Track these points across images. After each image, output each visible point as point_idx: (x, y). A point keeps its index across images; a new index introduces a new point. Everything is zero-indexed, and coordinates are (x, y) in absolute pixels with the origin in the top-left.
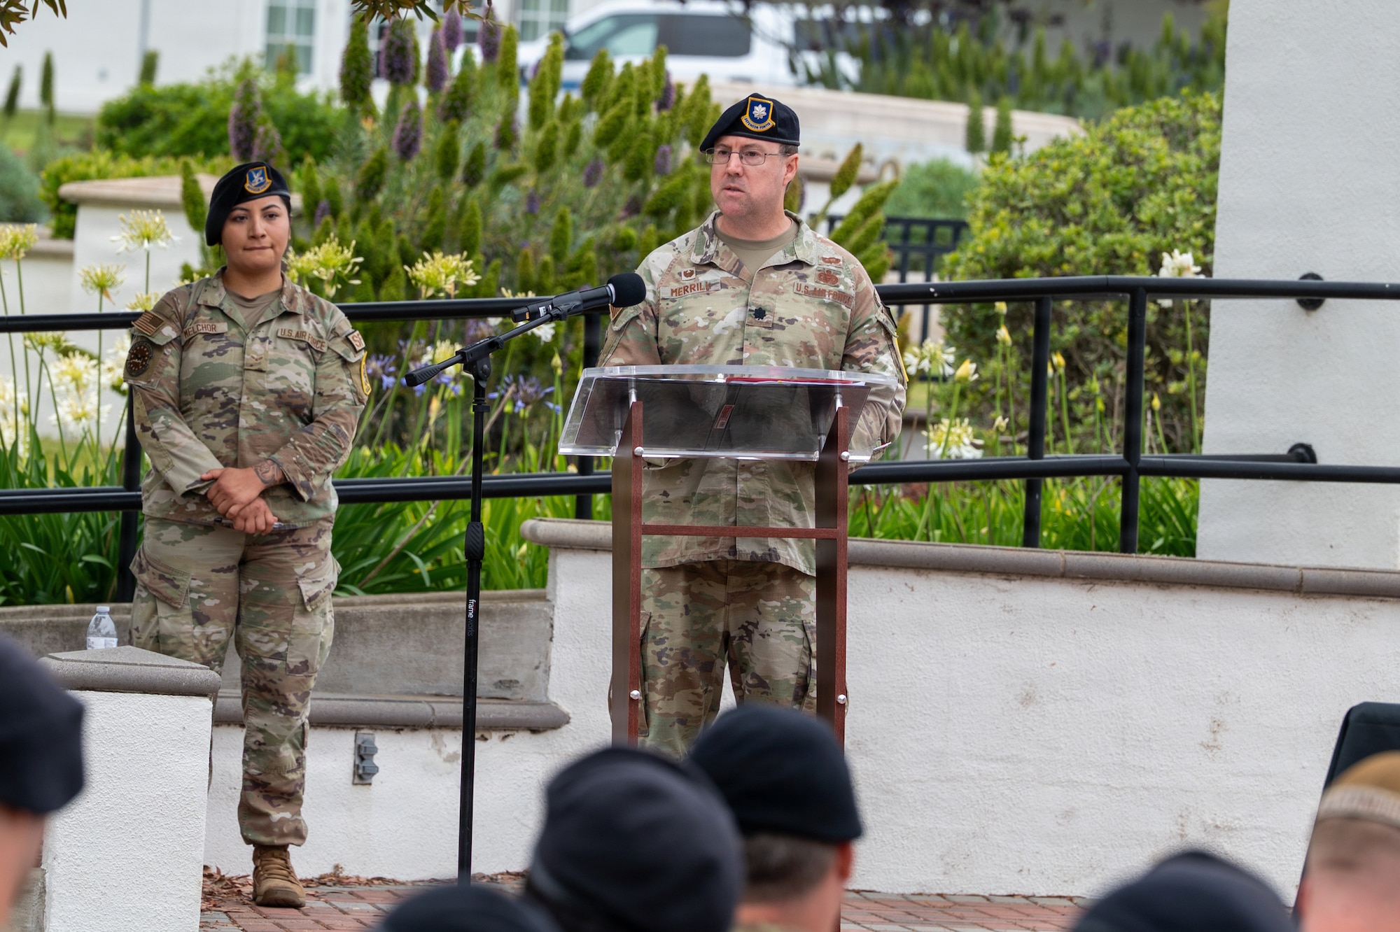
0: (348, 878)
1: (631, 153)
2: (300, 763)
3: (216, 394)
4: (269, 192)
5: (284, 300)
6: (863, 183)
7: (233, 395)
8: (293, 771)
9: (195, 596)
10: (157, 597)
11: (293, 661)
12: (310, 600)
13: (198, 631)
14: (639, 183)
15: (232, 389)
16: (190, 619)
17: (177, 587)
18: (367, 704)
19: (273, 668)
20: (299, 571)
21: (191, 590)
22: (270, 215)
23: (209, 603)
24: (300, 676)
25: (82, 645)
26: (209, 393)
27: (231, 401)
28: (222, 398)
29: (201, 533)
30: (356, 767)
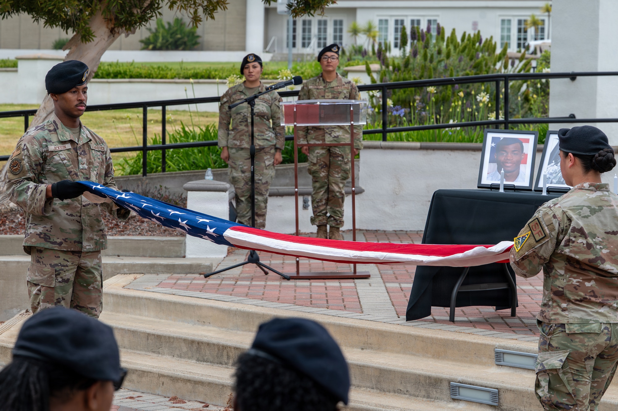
0: (302, 233)
1: (471, 54)
2: (266, 207)
3: (241, 114)
4: (255, 61)
5: (260, 89)
6: (527, 59)
7: (246, 114)
8: (264, 209)
9: (241, 166)
10: (232, 167)
11: (264, 181)
12: (268, 166)
13: (243, 175)
14: (473, 61)
15: (245, 112)
16: (240, 172)
17: (236, 164)
18: (305, 190)
19: (258, 183)
20: (265, 158)
21: (240, 165)
22: (254, 67)
23: (245, 168)
24: (265, 185)
25: (204, 179)
26: (239, 113)
27: (245, 115)
28: (243, 115)
29: (240, 150)
30: (304, 205)
